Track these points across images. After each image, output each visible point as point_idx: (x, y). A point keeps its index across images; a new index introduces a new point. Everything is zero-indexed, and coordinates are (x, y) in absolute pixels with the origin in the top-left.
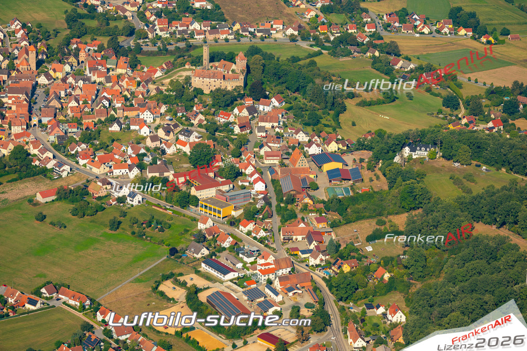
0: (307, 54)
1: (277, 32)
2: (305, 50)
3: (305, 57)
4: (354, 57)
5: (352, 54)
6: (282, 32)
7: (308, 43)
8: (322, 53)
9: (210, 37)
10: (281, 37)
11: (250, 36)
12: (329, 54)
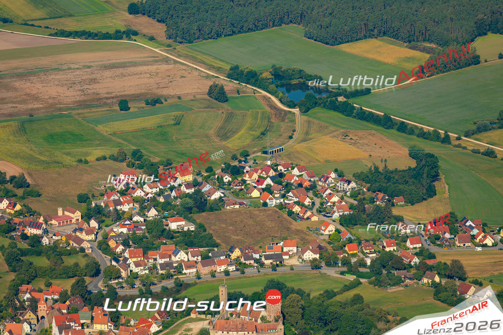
0: (342, 286)
1: (291, 257)
2: (335, 281)
3: (341, 290)
4: (406, 286)
5: (403, 282)
6: (297, 257)
7: (337, 269)
8: (361, 283)
9: (205, 271)
10: (298, 263)
11: (256, 265)
12: (370, 283)
